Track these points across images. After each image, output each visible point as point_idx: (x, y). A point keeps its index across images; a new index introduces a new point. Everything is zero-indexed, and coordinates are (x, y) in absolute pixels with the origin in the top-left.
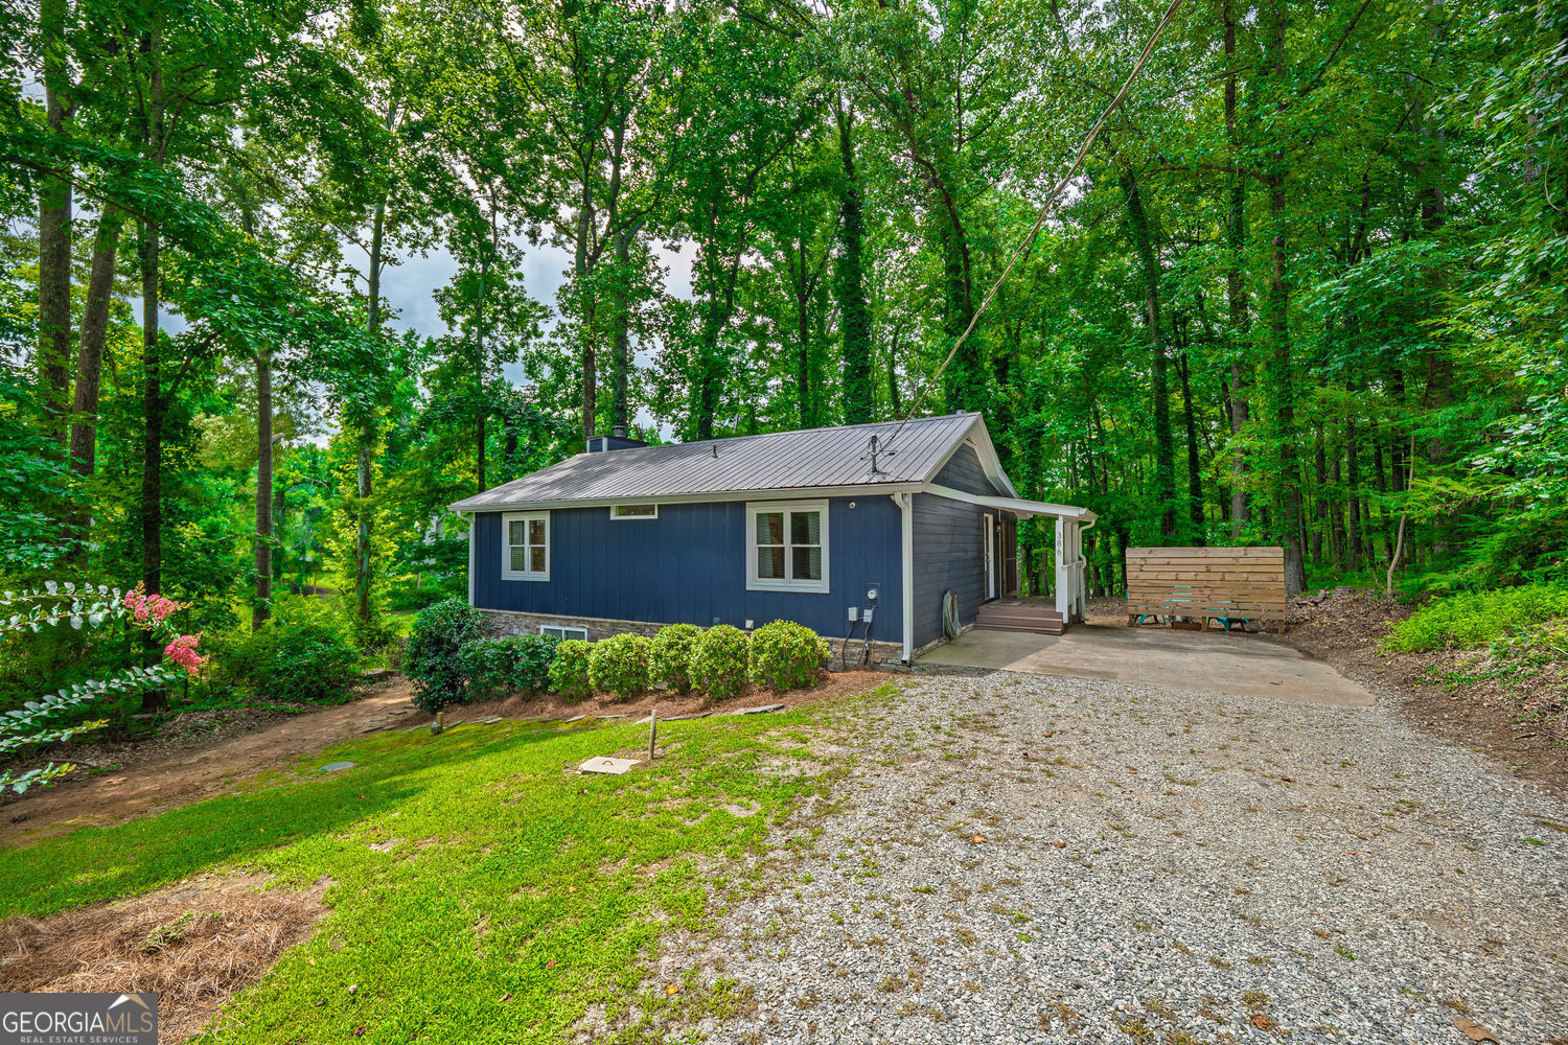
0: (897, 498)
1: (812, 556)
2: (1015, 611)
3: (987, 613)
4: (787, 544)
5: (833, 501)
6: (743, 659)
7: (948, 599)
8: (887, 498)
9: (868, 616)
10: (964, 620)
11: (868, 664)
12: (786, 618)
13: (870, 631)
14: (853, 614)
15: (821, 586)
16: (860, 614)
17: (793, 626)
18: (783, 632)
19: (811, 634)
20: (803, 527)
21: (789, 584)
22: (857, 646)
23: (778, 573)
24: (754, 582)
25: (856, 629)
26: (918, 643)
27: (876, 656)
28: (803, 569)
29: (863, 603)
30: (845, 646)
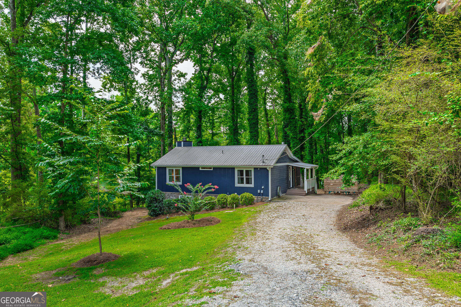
0: (268, 168)
1: (250, 179)
2: (296, 190)
3: (289, 191)
4: (245, 177)
5: (255, 168)
6: (239, 200)
7: (279, 188)
8: (266, 168)
9: (262, 192)
10: (283, 193)
11: (262, 201)
12: (247, 192)
13: (263, 195)
14: (259, 191)
15: (252, 185)
16: (260, 191)
17: (248, 193)
18: (247, 194)
19: (252, 195)
20: (248, 173)
21: (245, 185)
22: (260, 198)
23: (242, 183)
24: (237, 185)
25: (260, 194)
26: (272, 197)
27: (264, 200)
28: (248, 182)
29: (261, 189)
30: (257, 198)
